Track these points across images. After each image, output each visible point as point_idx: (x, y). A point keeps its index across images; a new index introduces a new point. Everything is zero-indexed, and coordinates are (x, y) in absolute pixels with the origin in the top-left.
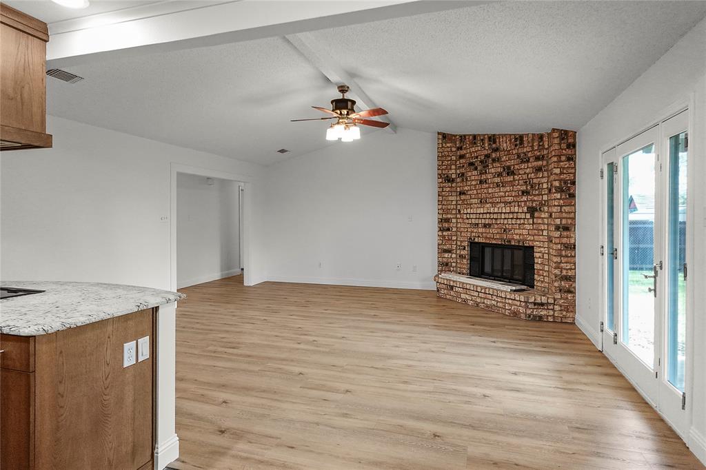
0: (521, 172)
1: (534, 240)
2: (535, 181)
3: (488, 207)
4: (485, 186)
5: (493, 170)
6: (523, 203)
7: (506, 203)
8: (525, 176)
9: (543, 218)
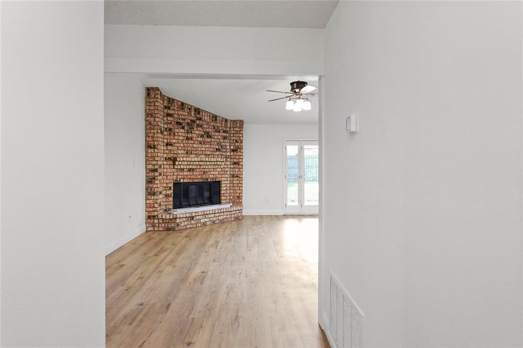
0: (215, 137)
1: (222, 177)
2: (223, 144)
3: (193, 158)
4: (190, 142)
5: (197, 132)
6: (216, 156)
7: (206, 155)
8: (218, 140)
9: (227, 165)
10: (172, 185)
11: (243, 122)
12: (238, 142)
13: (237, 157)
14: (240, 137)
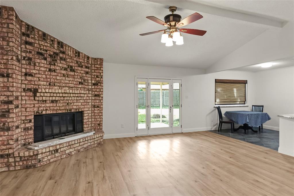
0: (78, 71)
1: (84, 108)
2: (85, 78)
3: (56, 89)
4: (53, 73)
5: (60, 65)
6: (79, 89)
7: (69, 87)
8: (80, 75)
9: (89, 97)
10: (32, 117)
11: (103, 60)
12: (99, 77)
13: (98, 90)
14: (100, 73)
